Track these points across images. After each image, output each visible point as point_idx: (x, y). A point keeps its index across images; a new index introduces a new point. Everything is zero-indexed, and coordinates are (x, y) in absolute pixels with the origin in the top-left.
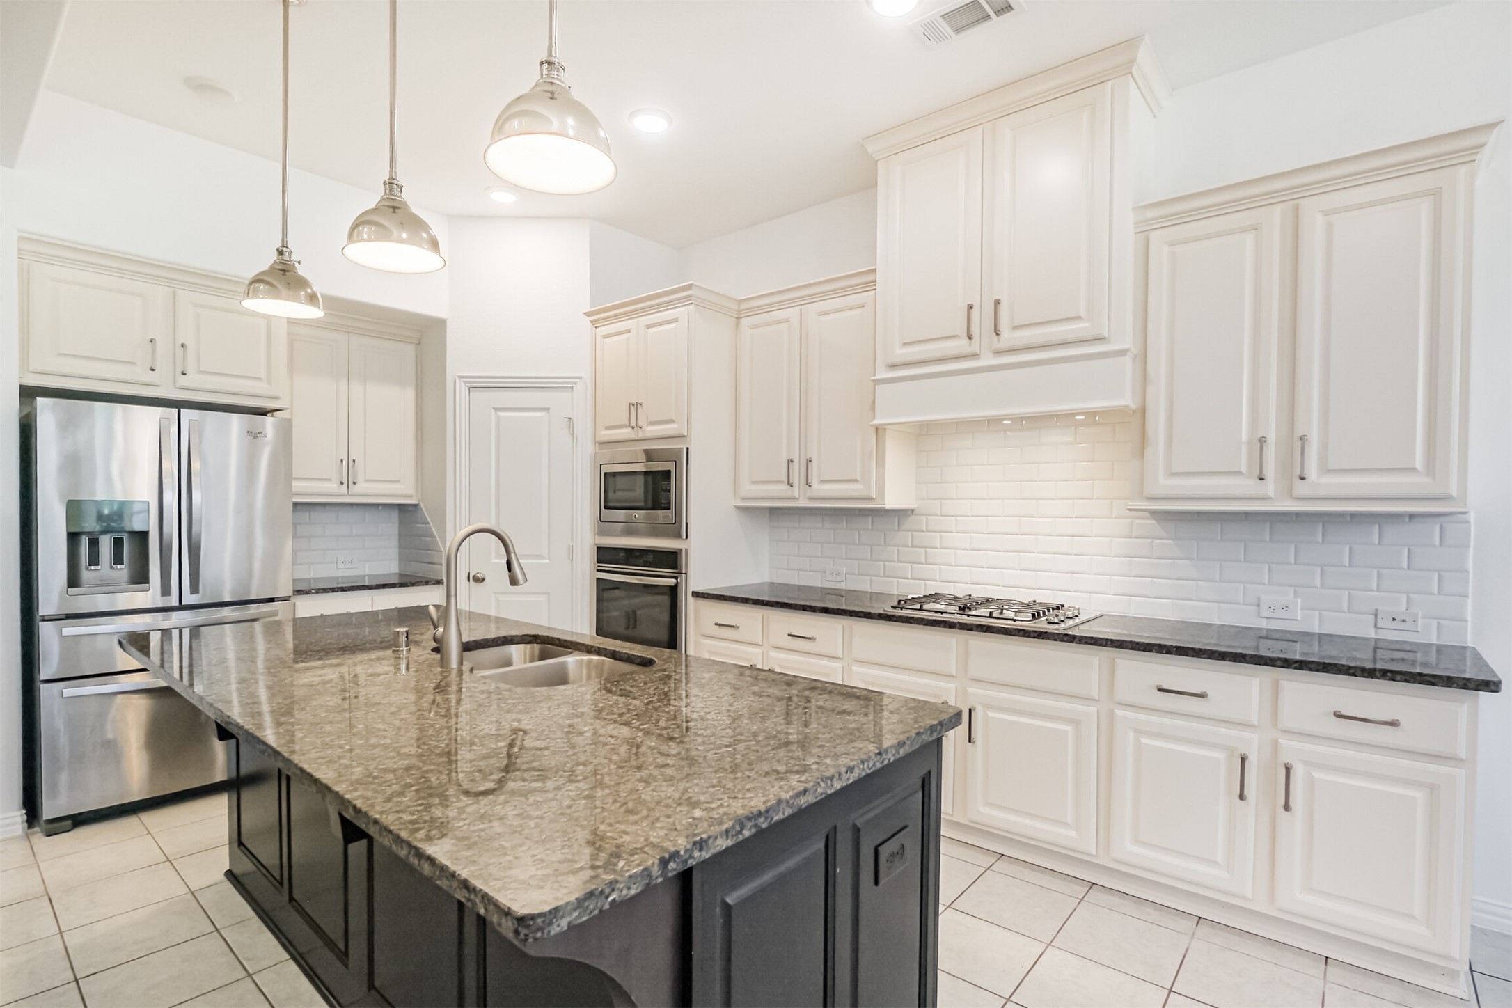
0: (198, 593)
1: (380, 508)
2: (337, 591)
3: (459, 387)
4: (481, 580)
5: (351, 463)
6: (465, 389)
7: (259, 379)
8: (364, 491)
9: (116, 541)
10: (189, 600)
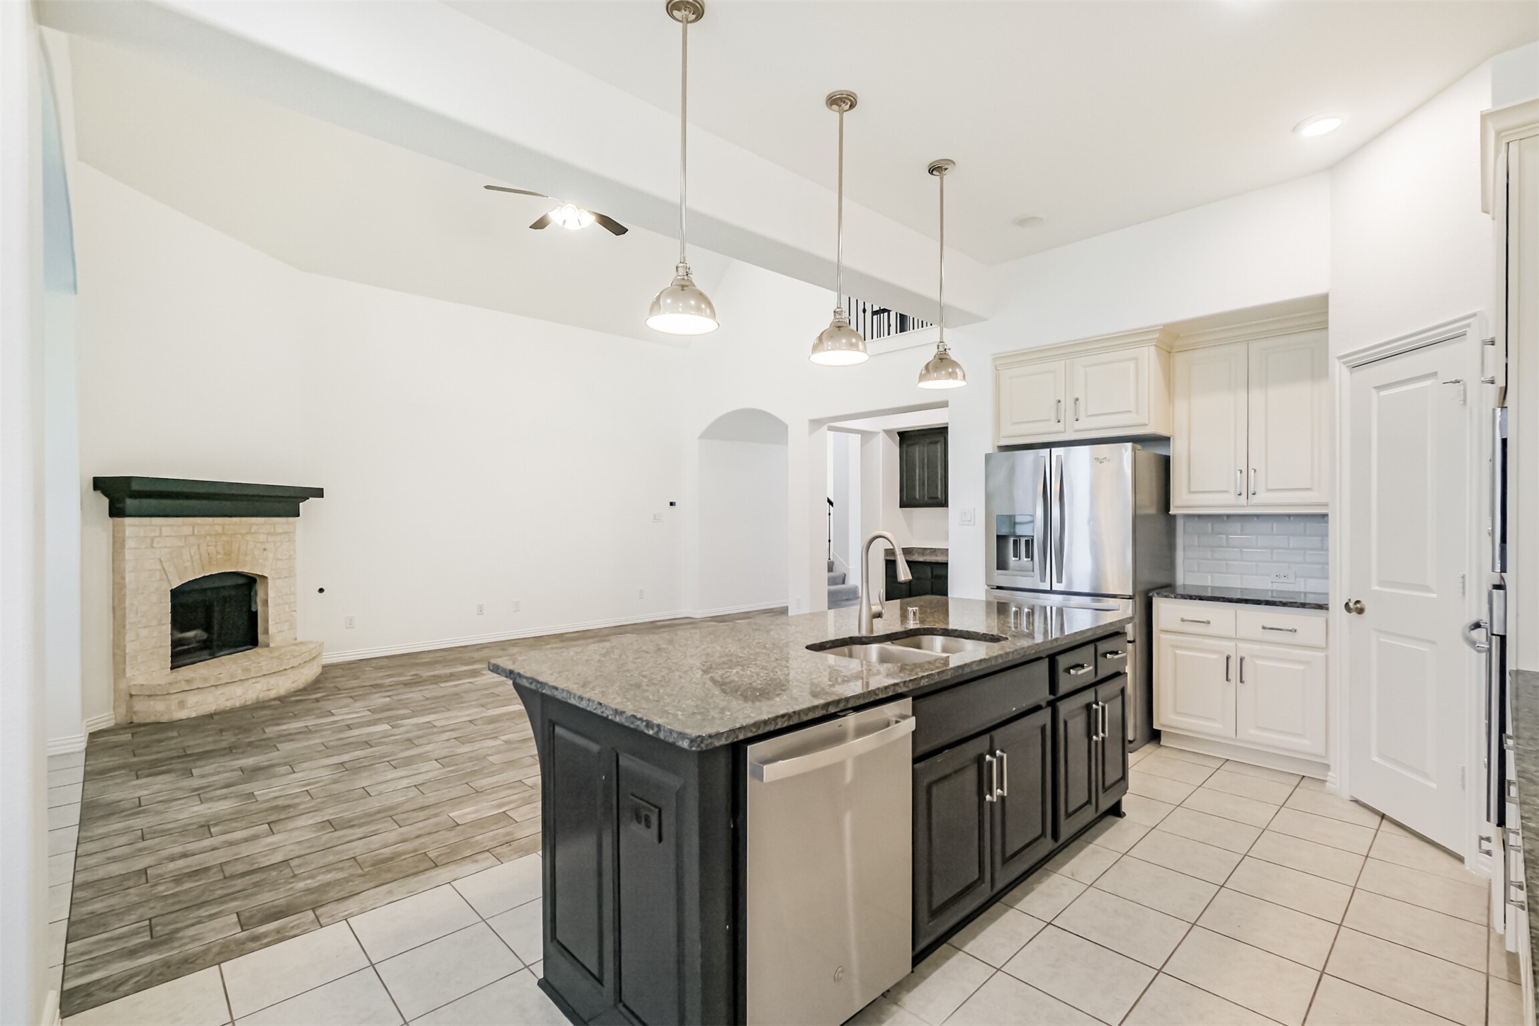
0: (1061, 582)
1: (1292, 518)
2: (1195, 599)
3: (1339, 370)
4: (1361, 611)
5: (1251, 472)
6: (1345, 371)
7: (1130, 411)
8: (1267, 500)
9: (1027, 542)
10: (1056, 587)
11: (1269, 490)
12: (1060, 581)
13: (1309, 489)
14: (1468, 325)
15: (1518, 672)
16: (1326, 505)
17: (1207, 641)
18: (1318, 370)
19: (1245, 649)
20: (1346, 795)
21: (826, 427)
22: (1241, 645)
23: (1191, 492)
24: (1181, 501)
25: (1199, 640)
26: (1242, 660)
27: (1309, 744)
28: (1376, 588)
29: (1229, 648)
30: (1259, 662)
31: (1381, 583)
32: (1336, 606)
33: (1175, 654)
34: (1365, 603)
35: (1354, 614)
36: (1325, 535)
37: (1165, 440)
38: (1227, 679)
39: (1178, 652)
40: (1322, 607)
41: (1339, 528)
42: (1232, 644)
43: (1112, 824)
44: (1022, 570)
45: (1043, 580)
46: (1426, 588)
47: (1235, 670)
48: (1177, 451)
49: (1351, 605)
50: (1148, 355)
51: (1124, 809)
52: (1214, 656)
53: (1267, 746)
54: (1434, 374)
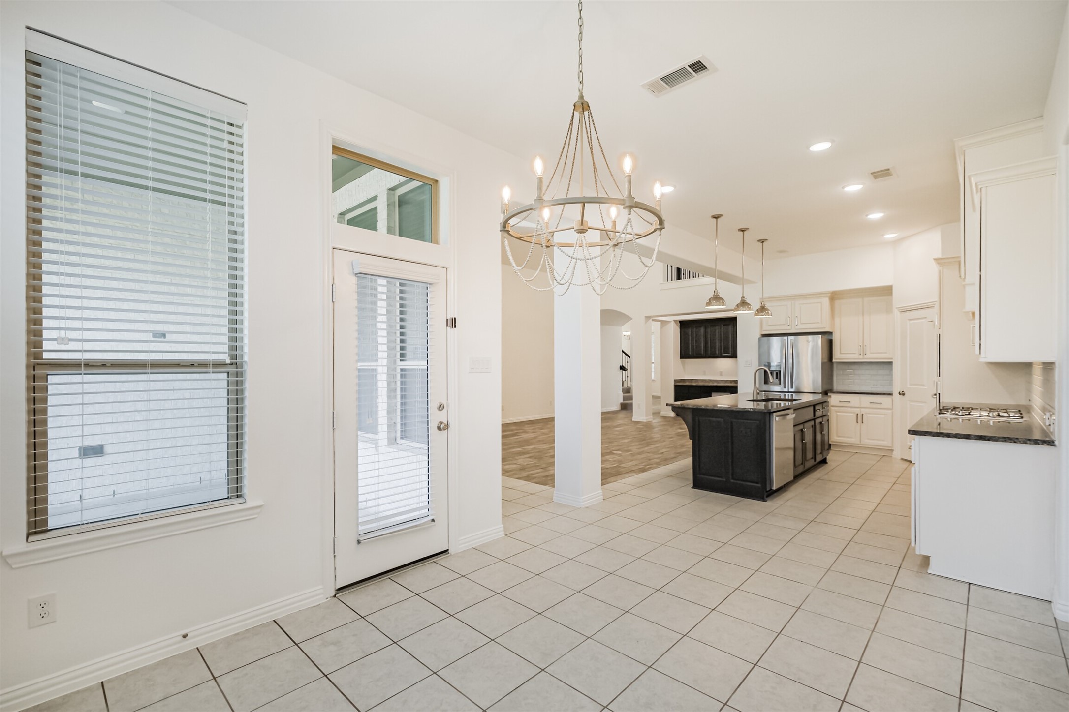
1: (879, 363)
2: (842, 394)
3: (896, 312)
4: (904, 395)
5: (864, 346)
6: (899, 313)
7: (818, 323)
8: (870, 357)
9: (777, 373)
10: (790, 390)
11: (871, 353)
12: (792, 388)
13: (885, 353)
14: (935, 304)
15: (943, 402)
16: (892, 359)
17: (849, 409)
18: (889, 309)
19: (863, 411)
20: (899, 458)
21: (651, 320)
22: (862, 410)
23: (841, 353)
24: (837, 357)
25: (846, 408)
26: (862, 415)
27: (886, 443)
28: (909, 386)
29: (857, 411)
30: (869, 415)
31: (911, 385)
32: (896, 394)
33: (837, 415)
34: (905, 392)
35: (901, 396)
36: (892, 370)
37: (830, 333)
38: (857, 422)
39: (838, 413)
40: (891, 394)
41: (896, 367)
42: (858, 409)
43: (823, 466)
44: (774, 384)
45: (785, 387)
46: (923, 385)
47: (860, 419)
48: (836, 338)
49: (901, 392)
50: (826, 301)
51: (827, 461)
52: (852, 414)
53: (872, 445)
54: (926, 318)
